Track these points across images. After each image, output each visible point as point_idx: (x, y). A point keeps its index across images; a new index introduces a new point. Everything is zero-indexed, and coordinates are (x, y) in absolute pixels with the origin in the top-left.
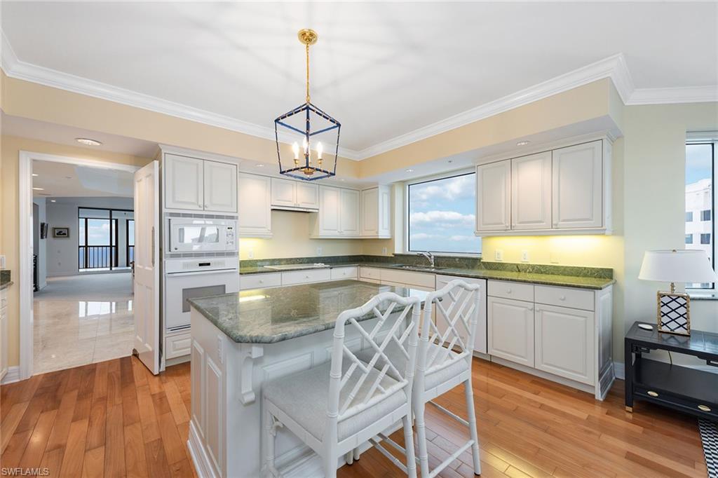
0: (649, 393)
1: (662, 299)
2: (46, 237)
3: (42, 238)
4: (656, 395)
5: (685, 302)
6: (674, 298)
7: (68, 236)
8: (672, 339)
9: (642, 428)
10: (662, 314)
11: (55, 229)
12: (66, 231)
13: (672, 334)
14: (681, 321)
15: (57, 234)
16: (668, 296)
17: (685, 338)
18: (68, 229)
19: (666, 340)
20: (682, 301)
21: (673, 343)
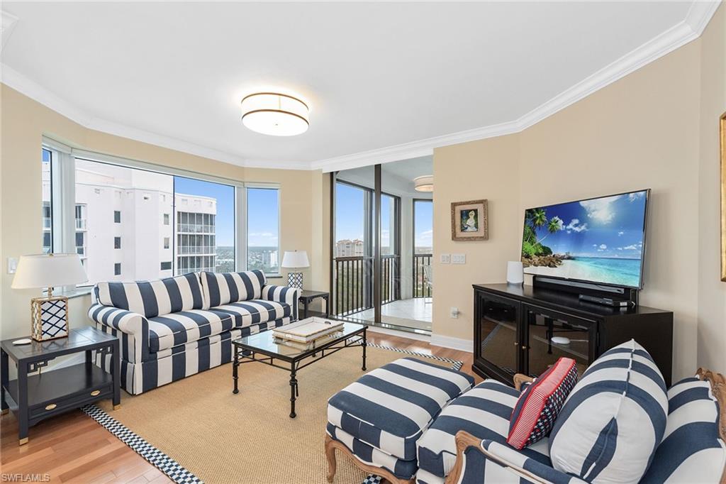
0: (47, 408)
1: (43, 307)
4: (54, 406)
5: (64, 304)
6: (54, 302)
8: (53, 345)
9: (50, 448)
10: (43, 322)
13: (53, 339)
14: (61, 324)
16: (49, 302)
17: (64, 340)
19: (47, 348)
20: (61, 304)
21: (54, 348)
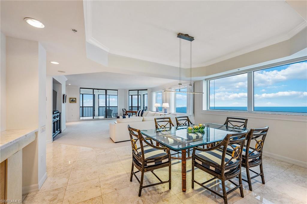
2: (66, 102)
3: (63, 103)
7: (76, 102)
11: (71, 98)
12: (74, 100)
15: (71, 101)
18: (76, 98)
